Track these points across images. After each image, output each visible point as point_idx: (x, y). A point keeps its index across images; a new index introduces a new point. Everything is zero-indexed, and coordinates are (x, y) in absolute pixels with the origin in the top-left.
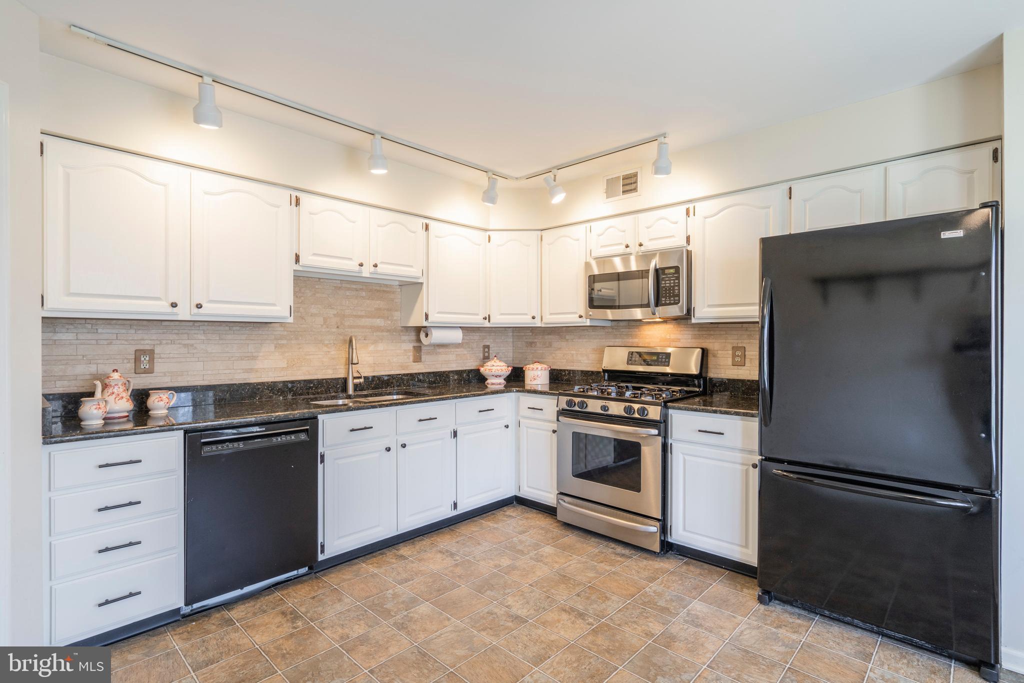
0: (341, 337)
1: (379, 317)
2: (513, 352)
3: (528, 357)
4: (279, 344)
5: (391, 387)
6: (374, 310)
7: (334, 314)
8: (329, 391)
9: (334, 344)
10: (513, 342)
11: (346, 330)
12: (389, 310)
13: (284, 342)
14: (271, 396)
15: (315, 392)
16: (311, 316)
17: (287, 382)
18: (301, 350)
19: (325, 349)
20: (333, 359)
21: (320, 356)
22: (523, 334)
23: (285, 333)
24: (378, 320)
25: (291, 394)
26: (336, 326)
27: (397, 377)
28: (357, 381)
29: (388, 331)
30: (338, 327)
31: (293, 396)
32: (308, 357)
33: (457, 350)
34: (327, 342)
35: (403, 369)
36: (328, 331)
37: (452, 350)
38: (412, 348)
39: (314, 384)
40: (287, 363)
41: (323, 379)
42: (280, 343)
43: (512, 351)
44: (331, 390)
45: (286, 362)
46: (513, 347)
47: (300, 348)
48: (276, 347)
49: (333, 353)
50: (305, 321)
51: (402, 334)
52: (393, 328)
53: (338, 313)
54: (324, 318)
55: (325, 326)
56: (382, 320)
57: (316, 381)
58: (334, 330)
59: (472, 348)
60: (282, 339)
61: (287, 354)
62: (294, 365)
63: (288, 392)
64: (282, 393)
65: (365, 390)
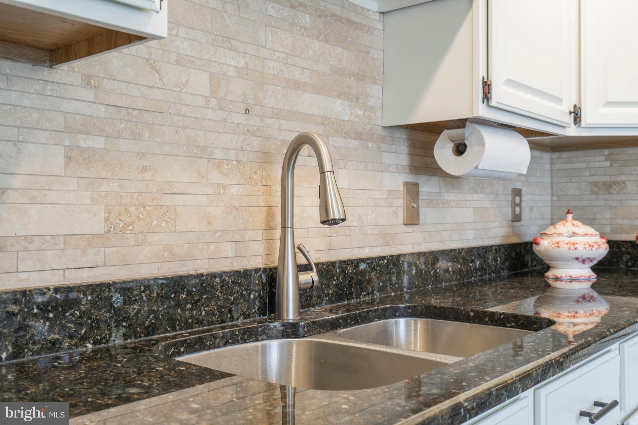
0: (256, 143)
1: (339, 95)
2: (552, 207)
3: (598, 217)
4: (79, 148)
5: (368, 294)
6: (329, 72)
7: (238, 69)
8: (230, 311)
9: (239, 162)
10: (552, 183)
11: (269, 121)
12: (361, 77)
13: (97, 142)
14: (54, 343)
15: (192, 317)
16: (178, 63)
17: (108, 285)
18: (148, 175)
19: (216, 177)
20: (236, 209)
21: (203, 199)
22: (583, 165)
23: (101, 111)
24: (339, 102)
25: (123, 330)
26: (242, 107)
27: (378, 265)
28: (306, 278)
29: (358, 136)
30: (247, 111)
31: (126, 337)
32: (168, 201)
33: (475, 196)
34: (219, 154)
35: (387, 244)
36: (224, 121)
37: (469, 197)
38: (401, 188)
39: (189, 293)
40: (107, 220)
41: (213, 276)
42: (83, 145)
43: (549, 204)
44: (233, 307)
45: (102, 215)
46: (552, 195)
47: (145, 169)
48: (69, 159)
49: (234, 190)
50: (160, 79)
51: (383, 146)
52: (368, 128)
53: (246, 64)
54: (211, 74)
55: (213, 103)
56: (346, 103)
57: (193, 281)
58: (239, 118)
59: (497, 195)
60: (87, 133)
61: (104, 188)
62: (126, 226)
63: (113, 324)
64: (91, 328)
65: (314, 306)
